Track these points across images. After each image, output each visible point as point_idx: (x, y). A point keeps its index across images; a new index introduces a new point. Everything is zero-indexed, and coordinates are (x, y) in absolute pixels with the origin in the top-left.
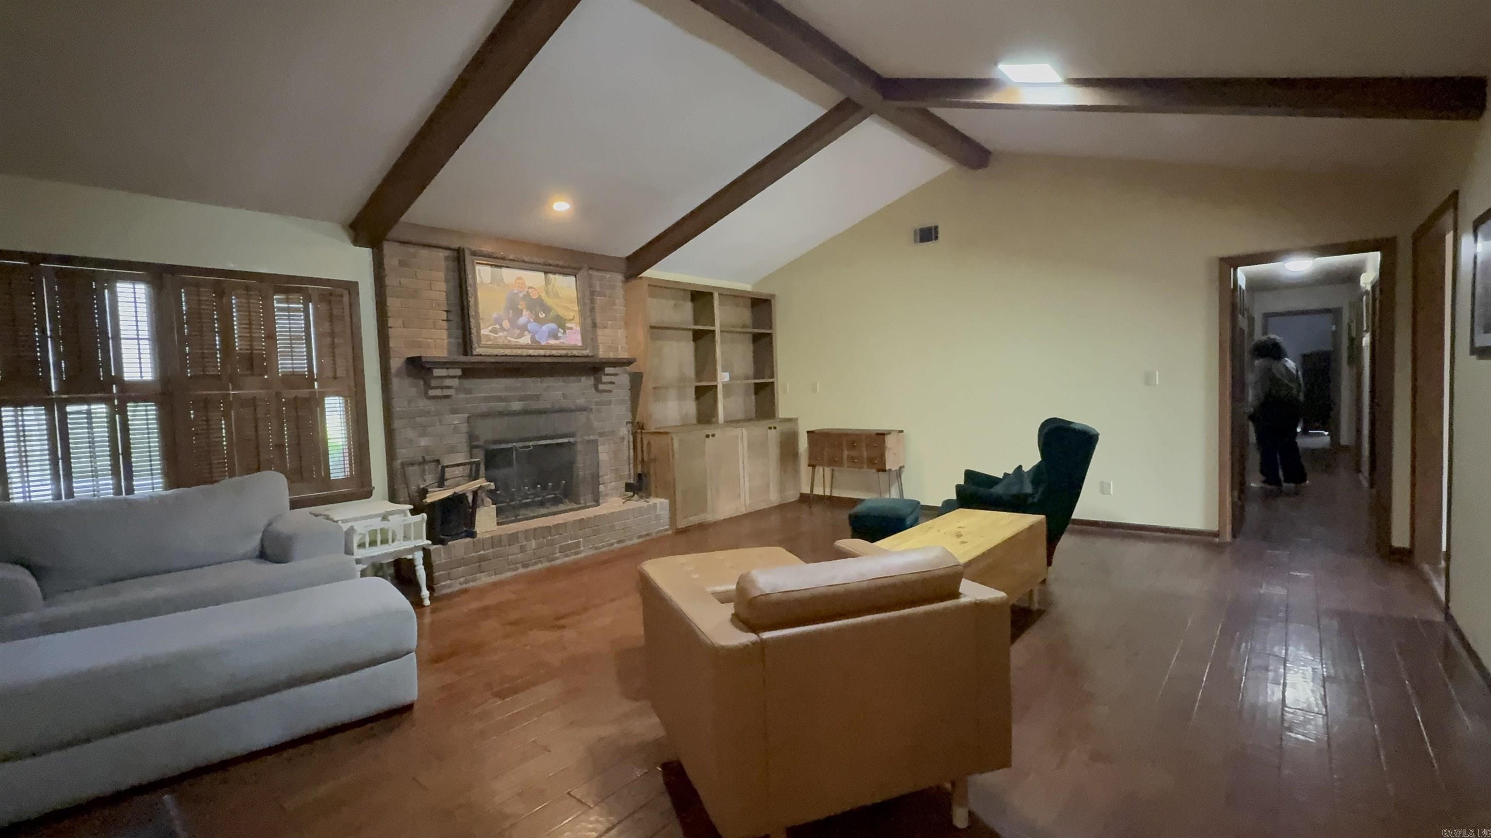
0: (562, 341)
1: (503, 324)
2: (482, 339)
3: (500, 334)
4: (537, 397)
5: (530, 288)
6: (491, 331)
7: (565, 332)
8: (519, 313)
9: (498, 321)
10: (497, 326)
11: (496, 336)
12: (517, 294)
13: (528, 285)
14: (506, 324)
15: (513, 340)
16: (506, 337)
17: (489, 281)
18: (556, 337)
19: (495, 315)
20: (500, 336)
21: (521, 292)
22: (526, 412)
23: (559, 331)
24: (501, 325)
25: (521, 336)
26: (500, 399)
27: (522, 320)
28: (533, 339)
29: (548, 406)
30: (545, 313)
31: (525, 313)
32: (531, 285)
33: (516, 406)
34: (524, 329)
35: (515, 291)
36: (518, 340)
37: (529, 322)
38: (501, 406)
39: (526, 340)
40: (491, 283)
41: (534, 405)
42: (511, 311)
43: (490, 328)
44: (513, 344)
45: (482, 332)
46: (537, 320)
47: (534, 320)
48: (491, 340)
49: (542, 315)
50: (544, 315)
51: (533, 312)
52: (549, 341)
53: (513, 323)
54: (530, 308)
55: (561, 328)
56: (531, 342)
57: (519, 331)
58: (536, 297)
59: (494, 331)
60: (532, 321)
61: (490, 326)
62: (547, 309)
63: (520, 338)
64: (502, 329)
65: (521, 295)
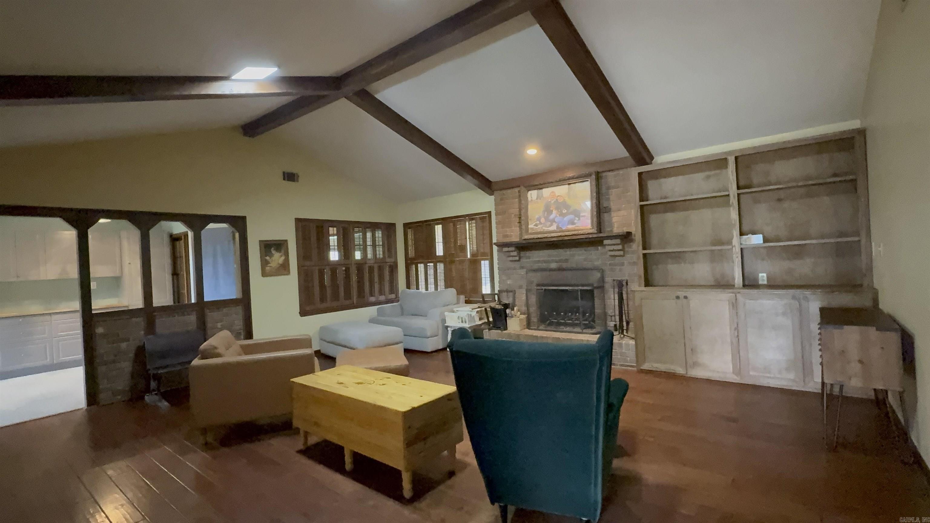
0: (577, 225)
1: (541, 221)
2: (529, 230)
3: (539, 226)
4: (566, 261)
5: (558, 196)
6: (535, 225)
7: (579, 219)
8: (550, 212)
9: (539, 219)
10: (538, 222)
11: (537, 227)
12: (550, 202)
13: (557, 194)
14: (543, 220)
15: (546, 229)
16: (542, 228)
17: (535, 198)
18: (573, 223)
19: (536, 217)
20: (539, 228)
21: (552, 200)
22: (560, 269)
23: (575, 219)
24: (540, 221)
25: (551, 225)
26: (545, 262)
27: (552, 217)
28: (558, 227)
29: (574, 266)
30: (566, 210)
31: (554, 212)
32: (559, 195)
33: (554, 265)
34: (553, 221)
35: (549, 201)
36: (549, 228)
37: (556, 217)
38: (544, 265)
39: (554, 228)
40: (536, 199)
41: (564, 265)
42: (546, 212)
43: (534, 224)
44: (546, 230)
45: (530, 226)
46: (562, 215)
47: (559, 215)
48: (534, 230)
49: (565, 211)
50: (566, 211)
51: (559, 210)
52: (568, 227)
53: (547, 219)
54: (557, 208)
55: (577, 217)
56: (557, 229)
57: (550, 223)
58: (562, 201)
59: (536, 225)
60: (558, 215)
61: (534, 222)
62: (567, 206)
63: (550, 227)
64: (541, 223)
65: (552, 202)
